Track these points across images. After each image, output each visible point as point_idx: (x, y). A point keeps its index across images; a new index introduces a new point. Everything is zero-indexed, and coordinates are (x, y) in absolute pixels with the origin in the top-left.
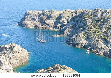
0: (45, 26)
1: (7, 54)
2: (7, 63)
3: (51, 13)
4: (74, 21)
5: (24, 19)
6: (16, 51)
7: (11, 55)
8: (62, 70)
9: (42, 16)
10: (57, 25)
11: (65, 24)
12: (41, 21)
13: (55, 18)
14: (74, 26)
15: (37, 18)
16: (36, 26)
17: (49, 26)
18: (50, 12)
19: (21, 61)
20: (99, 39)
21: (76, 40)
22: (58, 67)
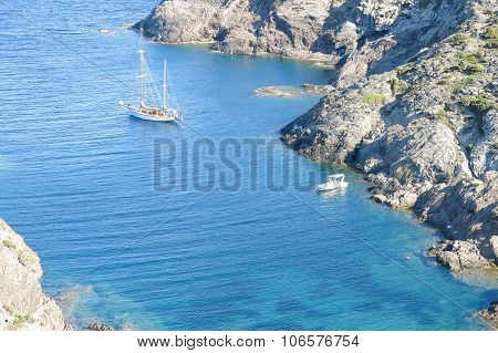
0: (271, 34)
10: (340, 29)
11: (384, 25)
17: (292, 37)
20: (447, 108)
21: (325, 114)
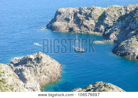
0: (83, 29)
1: (33, 67)
2: (32, 78)
3: (92, 10)
4: (123, 21)
5: (55, 20)
6: (45, 64)
7: (38, 69)
8: (107, 89)
9: (79, 15)
10: (100, 27)
11: (110, 26)
12: (78, 21)
13: (97, 18)
14: (123, 28)
15: (72, 17)
16: (71, 30)
17: (89, 29)
18: (90, 9)
19: (51, 77)
21: (126, 48)
22: (101, 86)
